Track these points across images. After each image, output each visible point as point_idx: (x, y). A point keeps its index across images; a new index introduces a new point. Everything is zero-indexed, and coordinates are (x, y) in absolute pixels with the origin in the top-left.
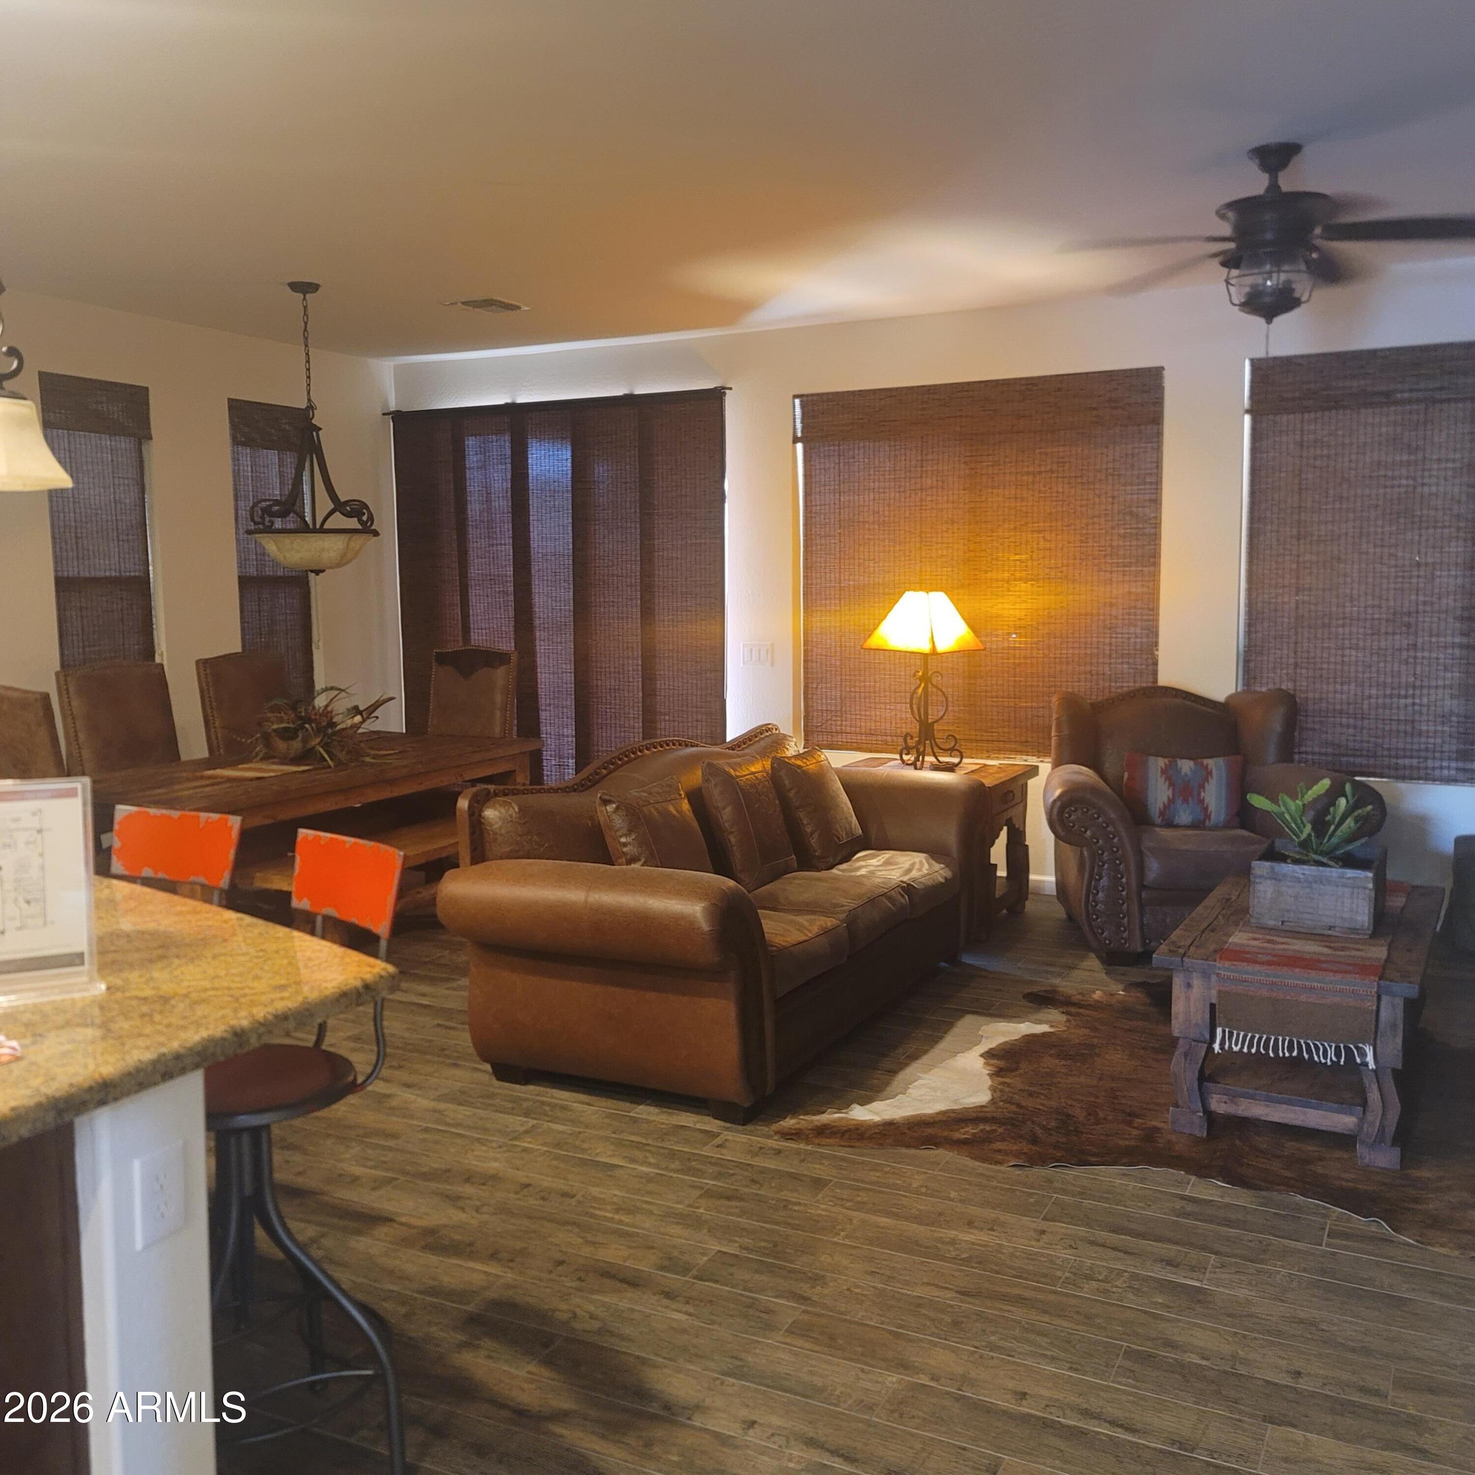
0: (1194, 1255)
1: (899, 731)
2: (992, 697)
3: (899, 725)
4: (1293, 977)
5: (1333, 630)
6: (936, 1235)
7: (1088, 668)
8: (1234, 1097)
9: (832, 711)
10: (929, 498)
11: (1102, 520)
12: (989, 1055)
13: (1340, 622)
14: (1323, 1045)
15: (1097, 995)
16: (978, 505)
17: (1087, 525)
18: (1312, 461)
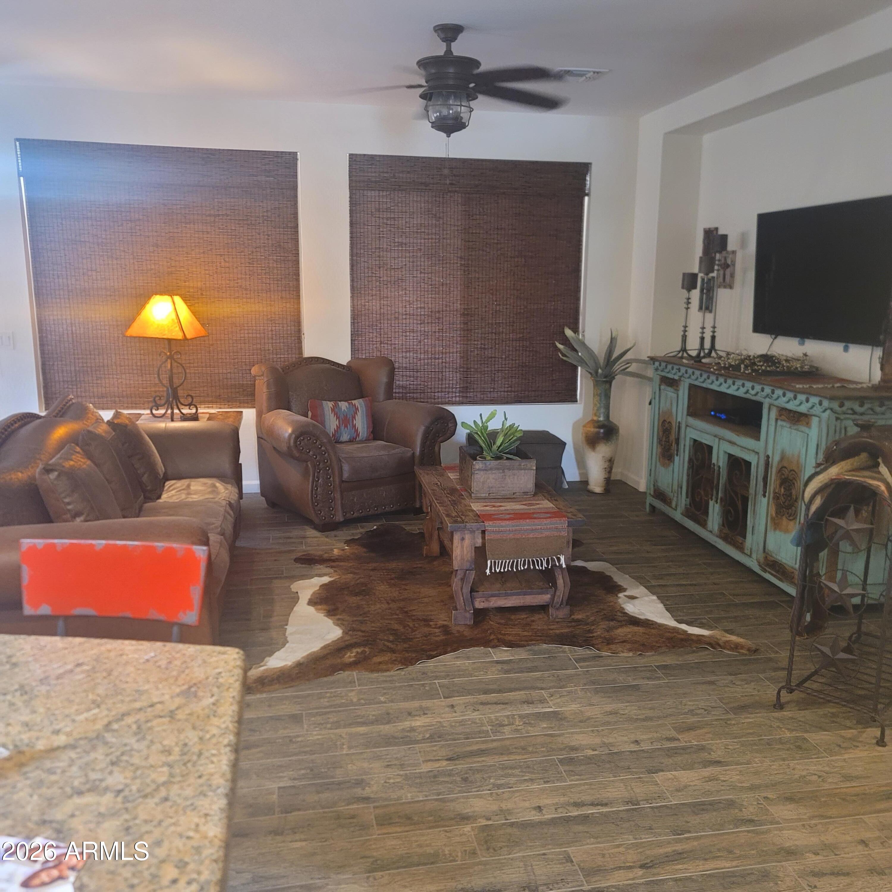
0: (535, 694)
1: (124, 393)
2: (194, 367)
3: (124, 389)
4: (526, 525)
5: (400, 321)
6: (400, 728)
7: (259, 346)
8: (487, 598)
9: (68, 382)
10: (138, 228)
11: (262, 250)
12: (312, 602)
13: (404, 317)
14: (541, 560)
15: (336, 552)
16: (176, 235)
17: (253, 252)
18: (385, 221)
